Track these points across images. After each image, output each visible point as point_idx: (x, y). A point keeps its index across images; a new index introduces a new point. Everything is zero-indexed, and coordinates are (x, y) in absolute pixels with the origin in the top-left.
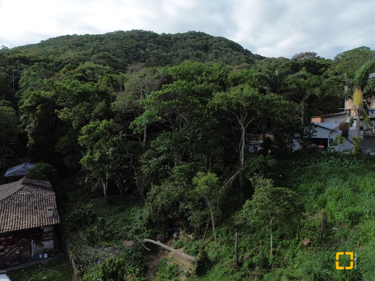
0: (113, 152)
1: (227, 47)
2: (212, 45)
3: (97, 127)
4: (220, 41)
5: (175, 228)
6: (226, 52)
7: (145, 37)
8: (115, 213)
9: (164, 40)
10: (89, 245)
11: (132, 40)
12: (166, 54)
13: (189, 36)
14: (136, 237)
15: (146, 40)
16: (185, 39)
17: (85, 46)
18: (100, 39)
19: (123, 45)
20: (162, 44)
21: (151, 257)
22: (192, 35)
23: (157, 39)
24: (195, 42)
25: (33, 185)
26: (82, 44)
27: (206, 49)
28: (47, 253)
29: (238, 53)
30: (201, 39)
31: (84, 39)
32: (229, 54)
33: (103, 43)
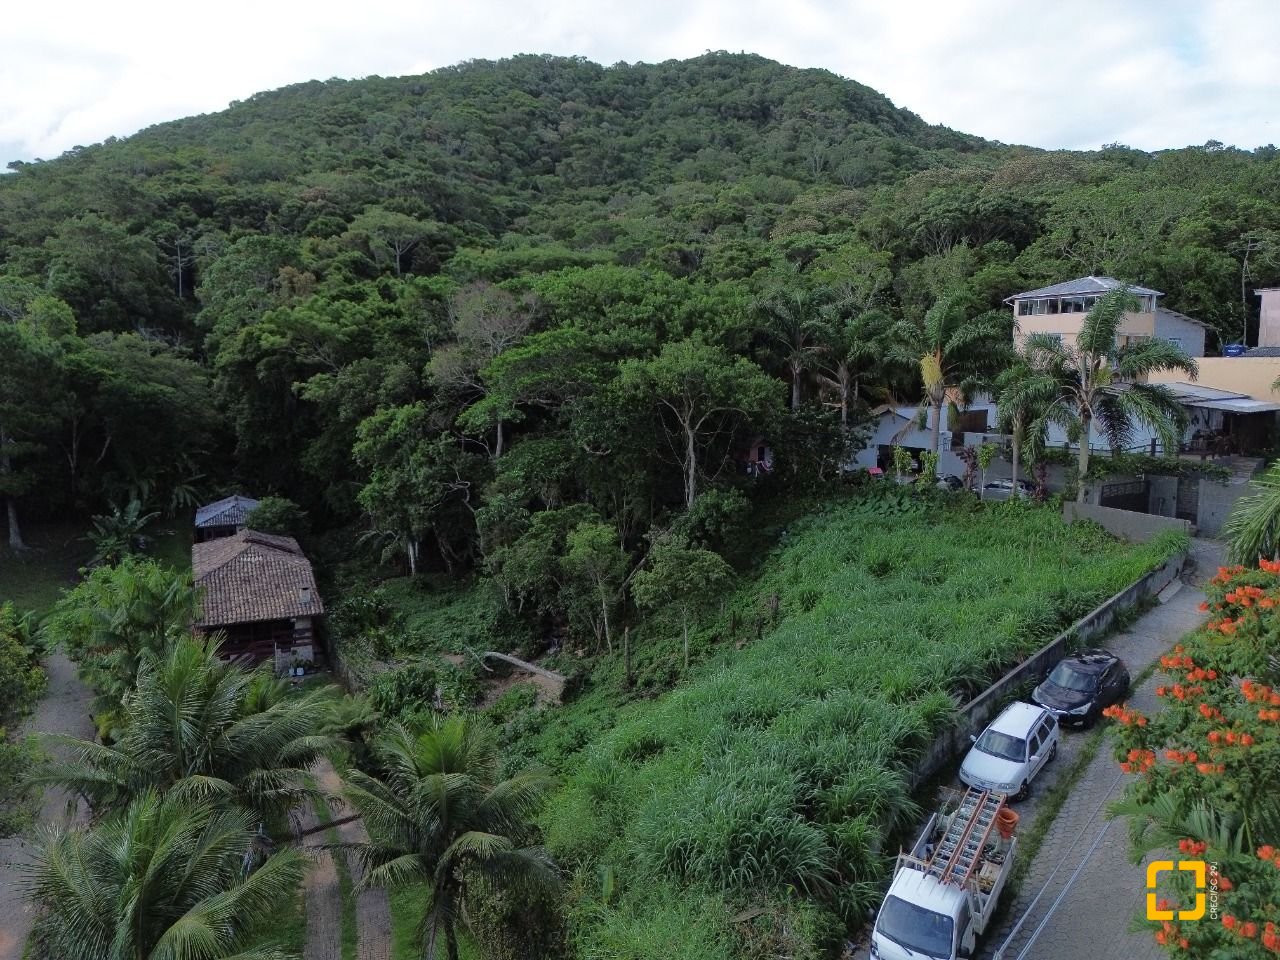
0: (428, 478)
1: (832, 107)
2: (781, 101)
3: (391, 420)
4: (813, 84)
5: (556, 640)
6: (829, 124)
7: (557, 80)
8: (432, 608)
9: (620, 86)
10: (378, 659)
11: (517, 91)
12: (623, 140)
13: (708, 69)
14: (469, 649)
15: (561, 91)
16: (693, 81)
17: (365, 122)
18: (413, 93)
19: (485, 115)
20: (615, 102)
21: (495, 682)
22: (717, 66)
23: (599, 86)
24: (726, 91)
25: (266, 544)
26: (357, 115)
27: (762, 114)
28: (303, 667)
29: (871, 128)
30: (746, 81)
31: (366, 96)
32: (838, 132)
33: (421, 108)
